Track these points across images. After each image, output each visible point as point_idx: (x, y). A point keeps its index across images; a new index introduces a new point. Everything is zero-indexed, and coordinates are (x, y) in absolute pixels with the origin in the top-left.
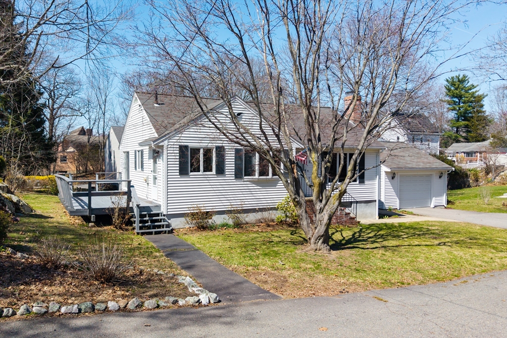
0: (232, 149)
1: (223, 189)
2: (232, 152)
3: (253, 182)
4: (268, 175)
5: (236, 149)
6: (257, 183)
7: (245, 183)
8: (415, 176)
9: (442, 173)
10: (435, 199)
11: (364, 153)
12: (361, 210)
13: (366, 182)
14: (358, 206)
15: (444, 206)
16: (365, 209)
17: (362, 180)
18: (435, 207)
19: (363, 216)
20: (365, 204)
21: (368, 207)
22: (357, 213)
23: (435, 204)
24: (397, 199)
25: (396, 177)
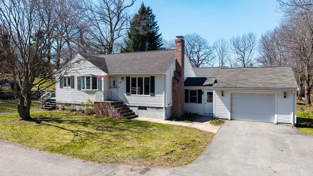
2: (77, 78)
4: (90, 89)
6: (86, 92)
7: (82, 92)
8: (252, 94)
9: (285, 93)
10: (278, 116)
11: (154, 77)
12: (153, 112)
13: (156, 95)
14: (151, 110)
15: (291, 124)
16: (156, 112)
17: (153, 94)
18: (278, 123)
19: (154, 117)
20: (156, 109)
21: (158, 111)
22: (150, 114)
23: (277, 121)
24: (228, 112)
25: (225, 94)
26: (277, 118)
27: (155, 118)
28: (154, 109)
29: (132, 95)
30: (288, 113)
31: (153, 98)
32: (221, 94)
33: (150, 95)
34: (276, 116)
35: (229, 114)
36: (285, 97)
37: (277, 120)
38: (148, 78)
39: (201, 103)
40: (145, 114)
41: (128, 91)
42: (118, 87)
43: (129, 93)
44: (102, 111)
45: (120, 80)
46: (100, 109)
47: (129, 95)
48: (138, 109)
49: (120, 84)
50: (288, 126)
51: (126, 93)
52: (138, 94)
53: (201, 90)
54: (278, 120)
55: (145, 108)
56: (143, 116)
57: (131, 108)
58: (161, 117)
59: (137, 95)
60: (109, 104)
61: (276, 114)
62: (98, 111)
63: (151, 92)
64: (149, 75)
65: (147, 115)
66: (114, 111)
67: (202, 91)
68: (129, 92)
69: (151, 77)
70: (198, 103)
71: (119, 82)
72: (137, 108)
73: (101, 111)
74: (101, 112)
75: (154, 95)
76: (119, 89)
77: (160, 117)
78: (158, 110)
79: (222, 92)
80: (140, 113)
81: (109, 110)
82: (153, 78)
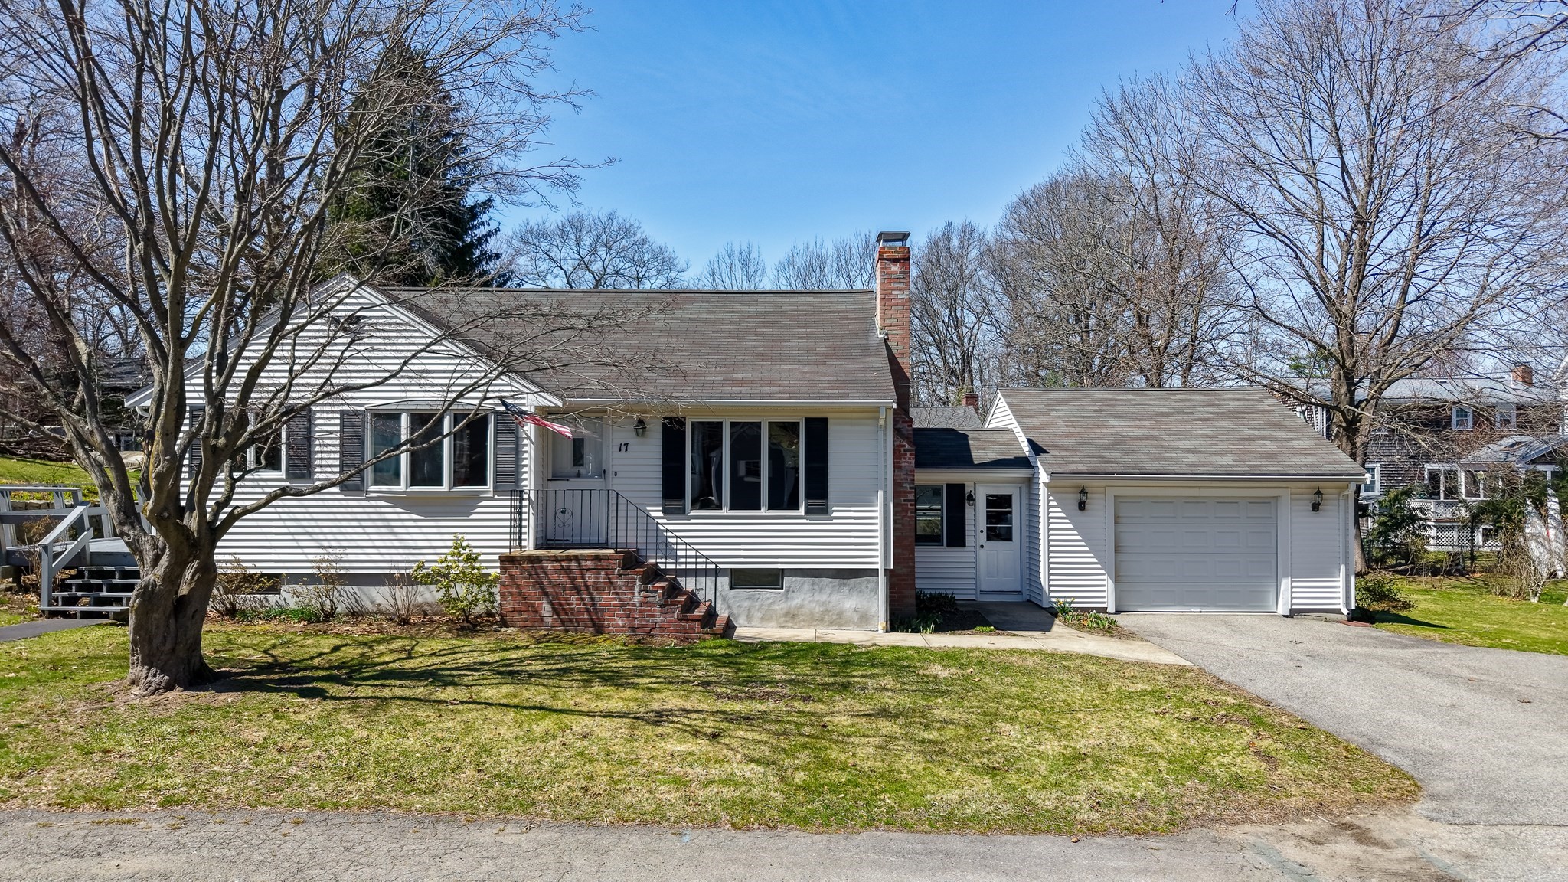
0: (332, 412)
1: (308, 517)
2: (332, 422)
3: (396, 501)
4: (440, 483)
5: (342, 412)
6: (406, 503)
7: (373, 503)
8: (1196, 501)
9: (1319, 493)
10: (1294, 584)
11: (825, 421)
12: (817, 597)
13: (837, 512)
14: (806, 587)
15: (1339, 611)
16: (835, 598)
17: (816, 504)
18: (1293, 613)
19: (826, 618)
20: (836, 581)
21: (846, 589)
22: (801, 607)
23: (1292, 604)
24: (1105, 577)
25: (1094, 501)
26: (1288, 593)
27: (831, 624)
28: (826, 581)
29: (694, 513)
30: (1328, 572)
31: (819, 526)
32: (1074, 498)
33: (801, 512)
34: (1285, 583)
35: (1110, 585)
36: (1316, 507)
37: (1292, 599)
38: (791, 428)
39: (963, 544)
40: (776, 607)
41: (672, 493)
42: (610, 475)
43: (674, 504)
44: (557, 608)
45: (623, 434)
46: (546, 594)
47: (681, 512)
48: (731, 588)
49: (623, 454)
50: (1327, 620)
51: (660, 501)
52: (732, 508)
53: (963, 486)
54: (1294, 601)
55: (771, 578)
56: (762, 619)
57: (689, 584)
58: (864, 619)
59: (725, 511)
60: (604, 564)
61: (1286, 576)
62: (532, 605)
63: (808, 496)
64: (795, 409)
65: (787, 614)
66: (636, 600)
67: (967, 490)
68: (682, 497)
69: (807, 420)
70: (948, 545)
71: (617, 442)
72: (724, 582)
73: (552, 604)
74: (547, 611)
75: (824, 511)
76: (616, 480)
77: (856, 618)
78: (845, 585)
79: (1083, 492)
80: (746, 604)
81: (606, 599)
82: (818, 429)
